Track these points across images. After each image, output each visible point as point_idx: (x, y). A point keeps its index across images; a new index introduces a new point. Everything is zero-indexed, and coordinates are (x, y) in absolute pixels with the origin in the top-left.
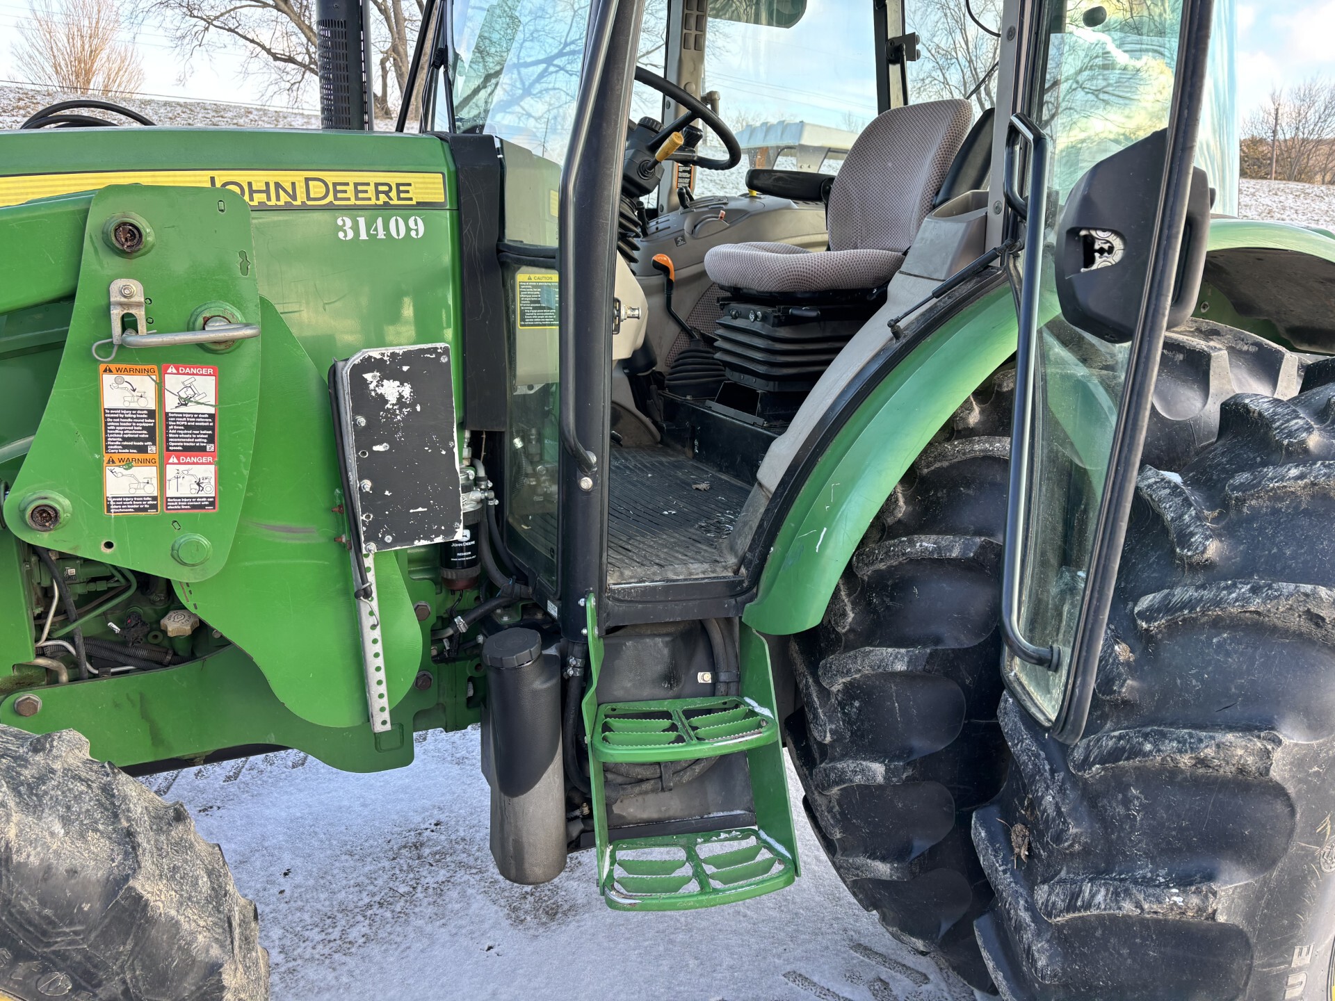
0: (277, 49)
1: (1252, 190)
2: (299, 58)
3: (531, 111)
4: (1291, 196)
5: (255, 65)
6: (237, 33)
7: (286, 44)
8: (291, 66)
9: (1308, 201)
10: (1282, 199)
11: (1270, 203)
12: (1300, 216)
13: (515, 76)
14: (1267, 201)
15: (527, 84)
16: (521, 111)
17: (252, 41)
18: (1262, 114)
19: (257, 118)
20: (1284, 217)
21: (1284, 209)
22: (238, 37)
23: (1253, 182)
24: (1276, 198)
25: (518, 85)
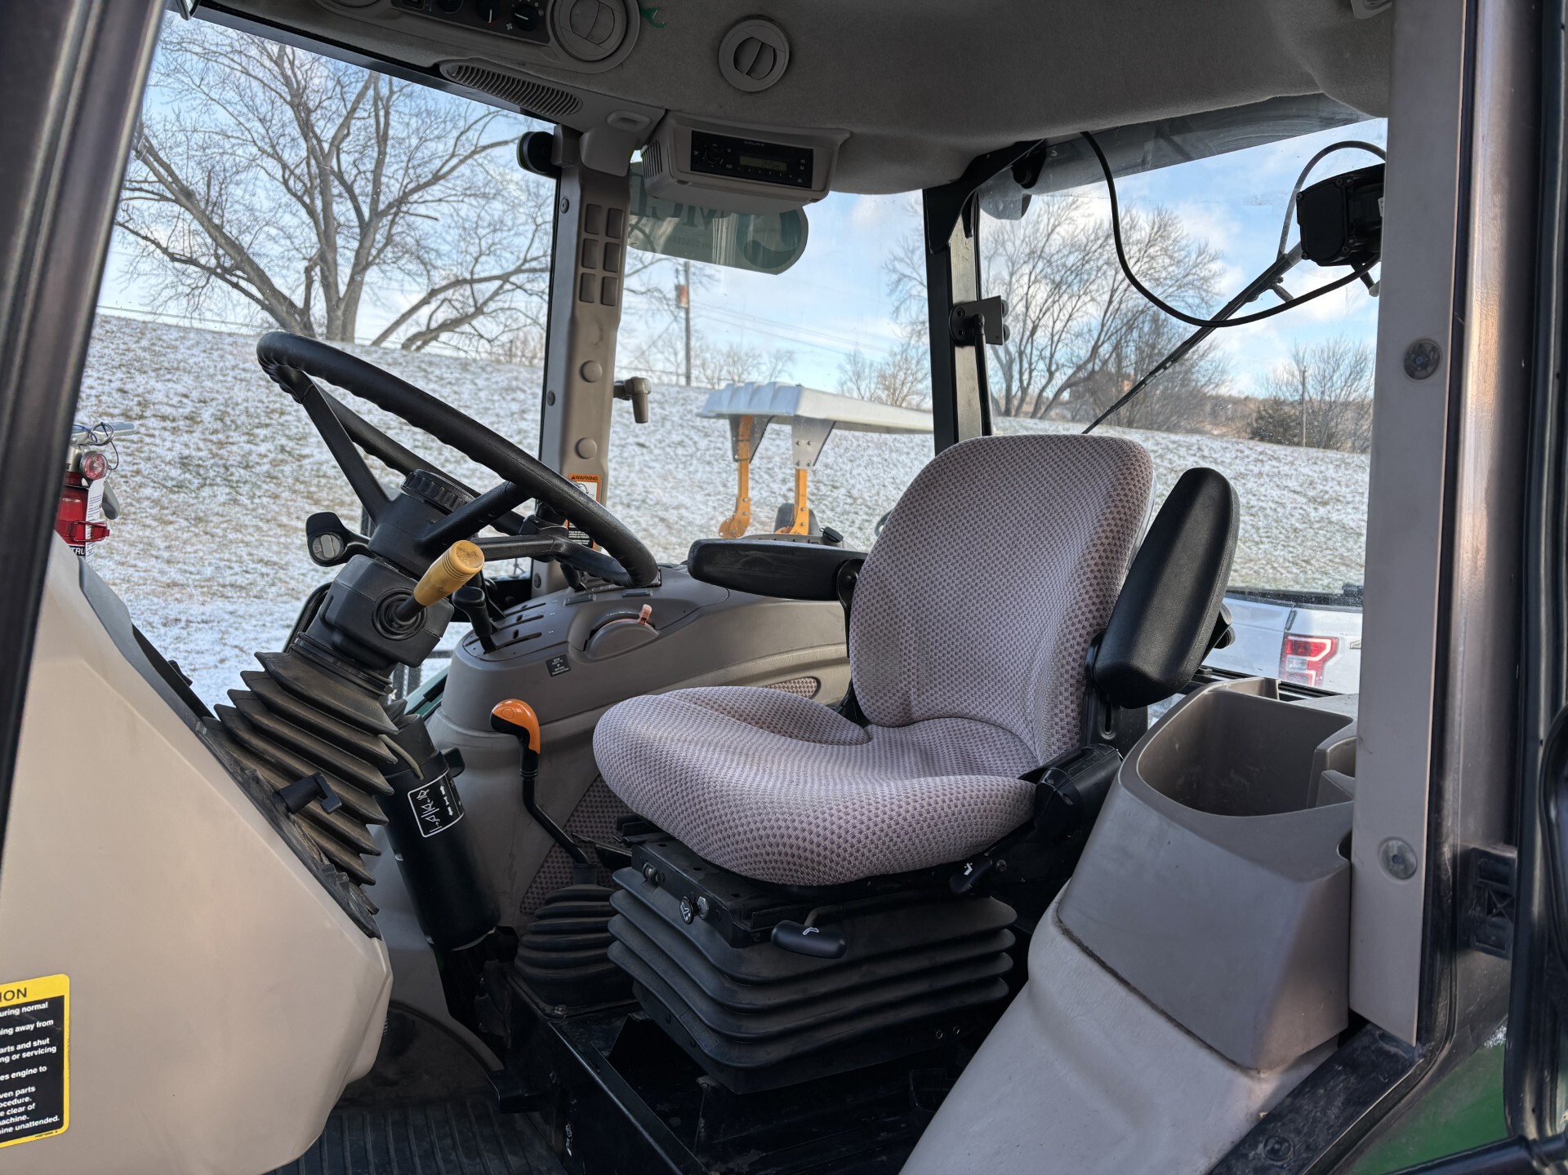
0: (177, 248)
1: (1290, 459)
2: (203, 261)
3: (482, 333)
4: (1331, 466)
5: (145, 266)
6: (127, 228)
7: (187, 244)
8: (192, 268)
9: (1350, 472)
10: (1323, 468)
11: (1310, 473)
12: (1344, 488)
13: (468, 292)
14: (1306, 470)
15: (480, 301)
16: (473, 331)
17: (146, 238)
18: (1286, 376)
19: (115, 329)
20: (1327, 488)
21: (1326, 479)
22: (127, 232)
23: (1290, 449)
24: (1316, 468)
25: (471, 301)
